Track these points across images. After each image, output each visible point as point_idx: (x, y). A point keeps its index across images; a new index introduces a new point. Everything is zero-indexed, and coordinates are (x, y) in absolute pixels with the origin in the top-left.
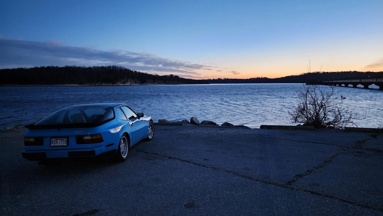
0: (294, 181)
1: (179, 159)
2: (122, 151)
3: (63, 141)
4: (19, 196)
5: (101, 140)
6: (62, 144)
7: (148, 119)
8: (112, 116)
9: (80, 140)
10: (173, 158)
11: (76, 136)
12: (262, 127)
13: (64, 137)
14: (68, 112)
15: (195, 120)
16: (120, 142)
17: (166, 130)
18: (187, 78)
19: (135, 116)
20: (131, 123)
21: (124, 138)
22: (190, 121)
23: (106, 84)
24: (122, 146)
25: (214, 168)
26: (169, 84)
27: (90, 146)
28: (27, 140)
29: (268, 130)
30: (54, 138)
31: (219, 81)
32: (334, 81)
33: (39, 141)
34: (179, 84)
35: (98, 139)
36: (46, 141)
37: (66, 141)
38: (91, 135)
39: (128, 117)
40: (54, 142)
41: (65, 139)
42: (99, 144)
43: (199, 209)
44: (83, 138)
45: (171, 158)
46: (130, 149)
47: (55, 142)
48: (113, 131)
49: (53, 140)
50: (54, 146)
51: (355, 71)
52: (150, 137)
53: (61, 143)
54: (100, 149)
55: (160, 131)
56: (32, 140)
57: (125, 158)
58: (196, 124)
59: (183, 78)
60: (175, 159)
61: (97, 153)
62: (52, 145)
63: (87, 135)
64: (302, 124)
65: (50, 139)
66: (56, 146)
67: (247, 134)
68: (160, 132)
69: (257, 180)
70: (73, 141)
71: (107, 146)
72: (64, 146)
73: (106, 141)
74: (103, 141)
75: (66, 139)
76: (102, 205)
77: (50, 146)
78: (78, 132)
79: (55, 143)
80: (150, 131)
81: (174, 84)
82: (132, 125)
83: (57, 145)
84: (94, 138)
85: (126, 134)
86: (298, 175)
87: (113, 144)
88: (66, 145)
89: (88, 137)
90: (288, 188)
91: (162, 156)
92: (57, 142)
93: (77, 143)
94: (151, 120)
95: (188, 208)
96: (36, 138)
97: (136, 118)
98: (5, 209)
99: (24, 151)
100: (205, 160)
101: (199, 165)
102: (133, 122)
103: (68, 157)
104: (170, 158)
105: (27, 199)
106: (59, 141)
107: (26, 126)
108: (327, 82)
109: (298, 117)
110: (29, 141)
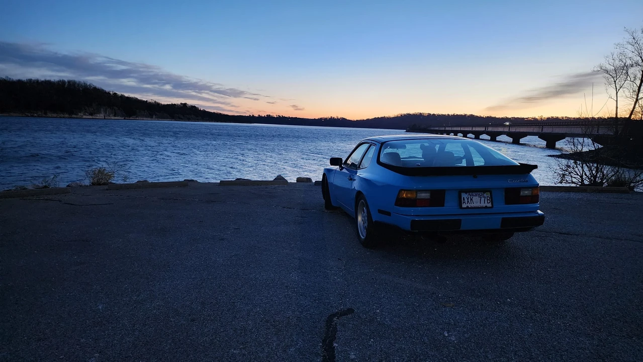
3: (483, 199)
6: (483, 205)
13: (484, 191)
18: (212, 111)
23: (55, 115)
26: (180, 119)
30: (466, 193)
31: (269, 119)
32: (447, 129)
34: (198, 120)
36: (450, 199)
37: (488, 198)
38: (533, 188)
40: (466, 201)
41: (485, 195)
44: (519, 193)
47: (468, 199)
49: (464, 195)
50: (468, 207)
51: (472, 115)
53: (478, 201)
56: (425, 195)
59: (204, 112)
62: (464, 206)
63: (527, 188)
65: (458, 194)
66: (472, 208)
72: (486, 207)
75: (487, 195)
77: (461, 207)
78: (513, 182)
79: (468, 201)
81: (189, 120)
83: (472, 205)
84: (534, 193)
88: (490, 205)
89: (526, 192)
92: (471, 200)
93: (506, 203)
106: (475, 199)
108: (437, 129)
110: (418, 197)
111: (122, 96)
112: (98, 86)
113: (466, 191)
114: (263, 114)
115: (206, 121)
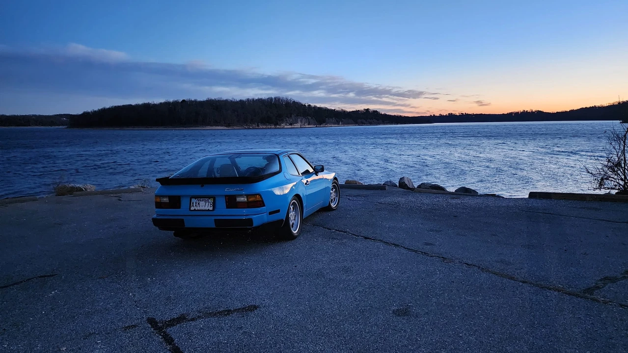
0: (598, 288)
1: (381, 241)
2: (291, 223)
3: (207, 203)
4: (149, 279)
5: (261, 204)
6: (207, 208)
7: (331, 176)
8: (276, 168)
9: (231, 202)
10: (371, 239)
11: (226, 196)
12: (532, 195)
13: (209, 197)
14: (213, 161)
15: (407, 182)
16: (289, 208)
17: (357, 196)
18: (396, 114)
19: (311, 170)
20: (305, 181)
21: (294, 202)
22: (398, 184)
23: (264, 127)
24: (292, 214)
25: (442, 257)
26: (362, 124)
27: (245, 211)
28: (158, 200)
29: (544, 201)
30: (196, 199)
31: (451, 118)
33: (175, 202)
34: (379, 124)
35: (257, 202)
36: (184, 202)
37: (211, 203)
38: (248, 196)
39: (301, 171)
40: (195, 204)
41: (210, 201)
42: (259, 209)
43: (419, 320)
44: (236, 200)
45: (368, 238)
46: (303, 221)
48: (278, 192)
49: (194, 200)
50: (195, 210)
52: (333, 205)
53: (205, 205)
54: (259, 217)
55: (348, 197)
56: (166, 200)
57: (296, 234)
58: (409, 188)
59: (385, 115)
60: (374, 240)
61: (256, 224)
62: (192, 208)
63: (241, 196)
64: (614, 192)
65: (189, 199)
66: (198, 210)
67: (503, 207)
68: (349, 199)
69: (524, 282)
70: (221, 203)
71: (271, 213)
72: (209, 210)
73: (269, 206)
74: (264, 206)
75: (211, 201)
76: (264, 301)
77: (190, 210)
78: (229, 190)
80: (333, 195)
81: (371, 124)
82: (306, 184)
83: (199, 208)
84: (251, 199)
85: (298, 197)
86: (606, 278)
87: (278, 211)
88: (211, 209)
89: (242, 199)
90: (586, 298)
91: (354, 235)
92: (199, 204)
93: (228, 207)
94: (335, 178)
95: (399, 315)
96: (170, 197)
97: (311, 174)
98: (131, 294)
99: (155, 216)
100: (427, 244)
101: (416, 252)
102: (307, 179)
103: (214, 226)
104: (366, 238)
105: (160, 284)
106: (202, 203)
107: (157, 180)
109: (606, 179)
110: (162, 201)
111: (315, 107)
112: (297, 100)
113: (196, 197)
114: (445, 113)
115: (387, 123)
